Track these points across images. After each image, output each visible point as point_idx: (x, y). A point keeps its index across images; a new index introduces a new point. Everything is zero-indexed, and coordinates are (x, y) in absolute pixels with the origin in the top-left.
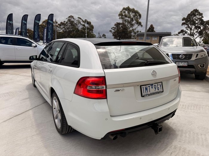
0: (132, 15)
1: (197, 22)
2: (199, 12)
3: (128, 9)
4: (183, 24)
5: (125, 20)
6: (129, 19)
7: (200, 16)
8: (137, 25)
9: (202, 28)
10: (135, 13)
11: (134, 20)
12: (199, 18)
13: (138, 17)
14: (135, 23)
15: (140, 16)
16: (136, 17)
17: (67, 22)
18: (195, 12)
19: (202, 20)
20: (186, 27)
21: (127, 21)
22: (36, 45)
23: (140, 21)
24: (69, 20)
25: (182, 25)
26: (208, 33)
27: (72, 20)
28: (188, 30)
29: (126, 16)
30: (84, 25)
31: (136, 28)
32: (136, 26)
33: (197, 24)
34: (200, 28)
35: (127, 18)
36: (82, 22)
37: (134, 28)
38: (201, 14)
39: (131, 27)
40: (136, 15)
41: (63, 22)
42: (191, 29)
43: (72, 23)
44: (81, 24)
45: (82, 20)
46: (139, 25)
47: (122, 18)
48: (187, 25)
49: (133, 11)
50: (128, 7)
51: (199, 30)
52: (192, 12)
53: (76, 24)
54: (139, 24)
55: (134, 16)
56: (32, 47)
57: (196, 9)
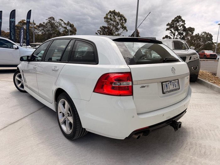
0: (117, 19)
1: (179, 28)
2: (182, 19)
3: (114, 13)
4: (168, 29)
5: (111, 24)
6: (115, 23)
7: (183, 22)
8: (123, 30)
9: (184, 35)
10: (120, 17)
11: (119, 24)
12: (182, 25)
13: (124, 21)
14: (121, 27)
15: (125, 20)
16: (122, 21)
17: (47, 24)
18: (178, 19)
19: (184, 27)
20: (170, 33)
21: (112, 24)
22: (18, 47)
23: (125, 25)
24: (50, 22)
25: (166, 30)
26: (189, 39)
27: (53, 22)
28: (171, 35)
29: (111, 20)
30: (66, 28)
31: (121, 33)
32: (121, 30)
33: (180, 30)
34: (182, 34)
35: (112, 22)
36: (63, 25)
37: (119, 32)
38: (184, 21)
39: (116, 31)
40: (121, 19)
41: (42, 23)
42: (174, 35)
43: (52, 25)
44: (62, 27)
45: (64, 22)
46: (124, 30)
47: (107, 22)
48: (171, 30)
49: (119, 15)
50: (114, 10)
51: (182, 36)
52: (175, 18)
53: (57, 27)
54: (124, 28)
55: (120, 20)
56: (13, 49)
57: (180, 16)
